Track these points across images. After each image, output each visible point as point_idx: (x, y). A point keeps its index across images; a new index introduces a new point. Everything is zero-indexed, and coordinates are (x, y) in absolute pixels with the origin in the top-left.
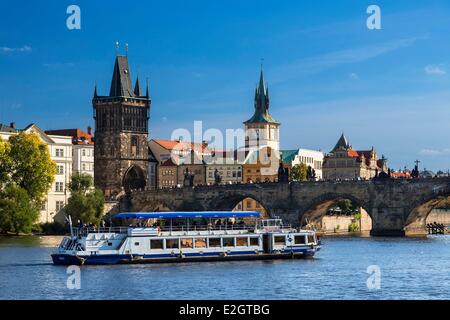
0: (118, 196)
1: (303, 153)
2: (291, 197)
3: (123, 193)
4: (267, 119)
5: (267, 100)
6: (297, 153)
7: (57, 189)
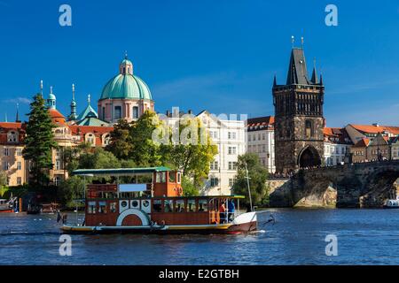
3: (298, 170)
7: (230, 168)
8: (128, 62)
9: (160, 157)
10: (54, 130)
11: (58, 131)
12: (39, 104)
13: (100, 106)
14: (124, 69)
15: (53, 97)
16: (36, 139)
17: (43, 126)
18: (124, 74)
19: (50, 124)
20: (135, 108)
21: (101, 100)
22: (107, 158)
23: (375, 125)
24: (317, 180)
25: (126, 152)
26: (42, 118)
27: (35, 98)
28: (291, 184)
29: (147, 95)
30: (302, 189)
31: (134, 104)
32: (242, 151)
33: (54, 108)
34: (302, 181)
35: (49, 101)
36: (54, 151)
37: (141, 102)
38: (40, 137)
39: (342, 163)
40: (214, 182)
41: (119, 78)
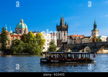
0: (61, 46)
1: (102, 36)
2: (95, 45)
3: (62, 45)
4: (96, 30)
5: (96, 26)
6: (101, 37)
7: (47, 45)
8: (22, 20)
9: (33, 42)
10: (7, 36)
11: (8, 36)
12: (3, 30)
13: (15, 30)
14: (21, 21)
15: (6, 28)
16: (3, 38)
17: (5, 35)
18: (21, 22)
19: (7, 34)
20: (24, 31)
21: (16, 29)
22: (22, 42)
23: (78, 35)
24: (67, 47)
25: (25, 41)
26: (4, 33)
27: (3, 28)
28: (61, 48)
29: (27, 28)
30: (63, 50)
31: (24, 30)
32: (50, 41)
33: (7, 30)
34: (63, 48)
35: (6, 29)
36: (7, 41)
37: (25, 29)
38: (4, 37)
39: (73, 44)
40: (44, 48)
41: (20, 23)
